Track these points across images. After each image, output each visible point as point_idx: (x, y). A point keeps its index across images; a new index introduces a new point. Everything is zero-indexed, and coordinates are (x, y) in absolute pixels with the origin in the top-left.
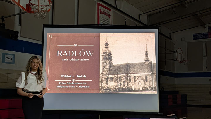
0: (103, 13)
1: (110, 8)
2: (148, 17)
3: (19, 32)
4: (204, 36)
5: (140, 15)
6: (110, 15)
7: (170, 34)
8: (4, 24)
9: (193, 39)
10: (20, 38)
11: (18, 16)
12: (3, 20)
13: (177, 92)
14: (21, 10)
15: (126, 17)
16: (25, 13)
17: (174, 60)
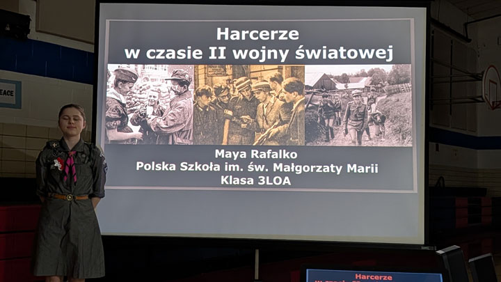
7: (466, 25)
10: (33, 35)
13: (483, 191)
17: (475, 100)
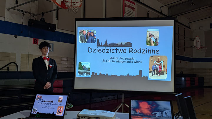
0: (128, 6)
1: (134, 2)
2: (168, 8)
3: (57, 25)
5: (161, 7)
6: (134, 8)
7: (189, 23)
8: (44, 19)
9: (211, 28)
11: (55, 12)
12: (43, 15)
13: (195, 75)
14: (57, 7)
15: (149, 9)
16: (60, 9)
17: (192, 47)
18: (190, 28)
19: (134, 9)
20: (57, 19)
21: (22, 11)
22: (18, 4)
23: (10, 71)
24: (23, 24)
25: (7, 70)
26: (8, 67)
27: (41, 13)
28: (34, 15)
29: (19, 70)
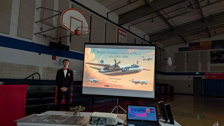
0: (121, 34)
1: (125, 31)
2: (149, 37)
3: (70, 47)
4: (186, 49)
5: (144, 36)
7: (164, 47)
8: (61, 42)
9: (179, 51)
11: (69, 37)
12: (60, 39)
14: (71, 33)
15: (136, 37)
16: (73, 35)
17: (166, 65)
18: (164, 51)
19: (125, 36)
20: (70, 42)
21: (45, 36)
22: (43, 31)
23: (34, 79)
24: (46, 45)
25: (32, 79)
26: (33, 77)
27: (59, 37)
28: (54, 39)
29: (41, 79)
